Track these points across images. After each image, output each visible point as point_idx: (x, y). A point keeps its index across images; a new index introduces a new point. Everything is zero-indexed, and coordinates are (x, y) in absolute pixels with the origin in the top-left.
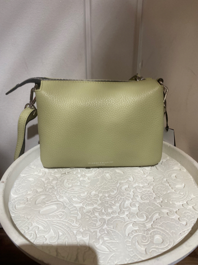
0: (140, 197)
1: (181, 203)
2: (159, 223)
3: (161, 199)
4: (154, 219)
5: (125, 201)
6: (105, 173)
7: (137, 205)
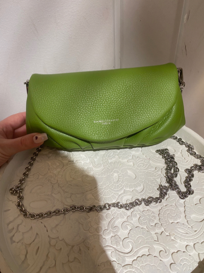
0: (138, 216)
1: (186, 243)
2: (142, 263)
3: (163, 229)
4: (140, 254)
5: (118, 218)
6: (114, 172)
7: (129, 228)
